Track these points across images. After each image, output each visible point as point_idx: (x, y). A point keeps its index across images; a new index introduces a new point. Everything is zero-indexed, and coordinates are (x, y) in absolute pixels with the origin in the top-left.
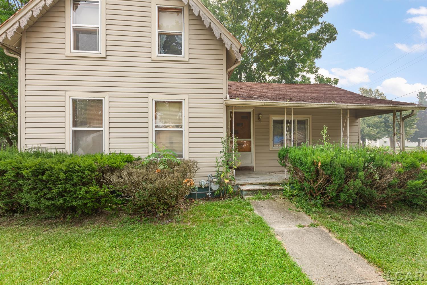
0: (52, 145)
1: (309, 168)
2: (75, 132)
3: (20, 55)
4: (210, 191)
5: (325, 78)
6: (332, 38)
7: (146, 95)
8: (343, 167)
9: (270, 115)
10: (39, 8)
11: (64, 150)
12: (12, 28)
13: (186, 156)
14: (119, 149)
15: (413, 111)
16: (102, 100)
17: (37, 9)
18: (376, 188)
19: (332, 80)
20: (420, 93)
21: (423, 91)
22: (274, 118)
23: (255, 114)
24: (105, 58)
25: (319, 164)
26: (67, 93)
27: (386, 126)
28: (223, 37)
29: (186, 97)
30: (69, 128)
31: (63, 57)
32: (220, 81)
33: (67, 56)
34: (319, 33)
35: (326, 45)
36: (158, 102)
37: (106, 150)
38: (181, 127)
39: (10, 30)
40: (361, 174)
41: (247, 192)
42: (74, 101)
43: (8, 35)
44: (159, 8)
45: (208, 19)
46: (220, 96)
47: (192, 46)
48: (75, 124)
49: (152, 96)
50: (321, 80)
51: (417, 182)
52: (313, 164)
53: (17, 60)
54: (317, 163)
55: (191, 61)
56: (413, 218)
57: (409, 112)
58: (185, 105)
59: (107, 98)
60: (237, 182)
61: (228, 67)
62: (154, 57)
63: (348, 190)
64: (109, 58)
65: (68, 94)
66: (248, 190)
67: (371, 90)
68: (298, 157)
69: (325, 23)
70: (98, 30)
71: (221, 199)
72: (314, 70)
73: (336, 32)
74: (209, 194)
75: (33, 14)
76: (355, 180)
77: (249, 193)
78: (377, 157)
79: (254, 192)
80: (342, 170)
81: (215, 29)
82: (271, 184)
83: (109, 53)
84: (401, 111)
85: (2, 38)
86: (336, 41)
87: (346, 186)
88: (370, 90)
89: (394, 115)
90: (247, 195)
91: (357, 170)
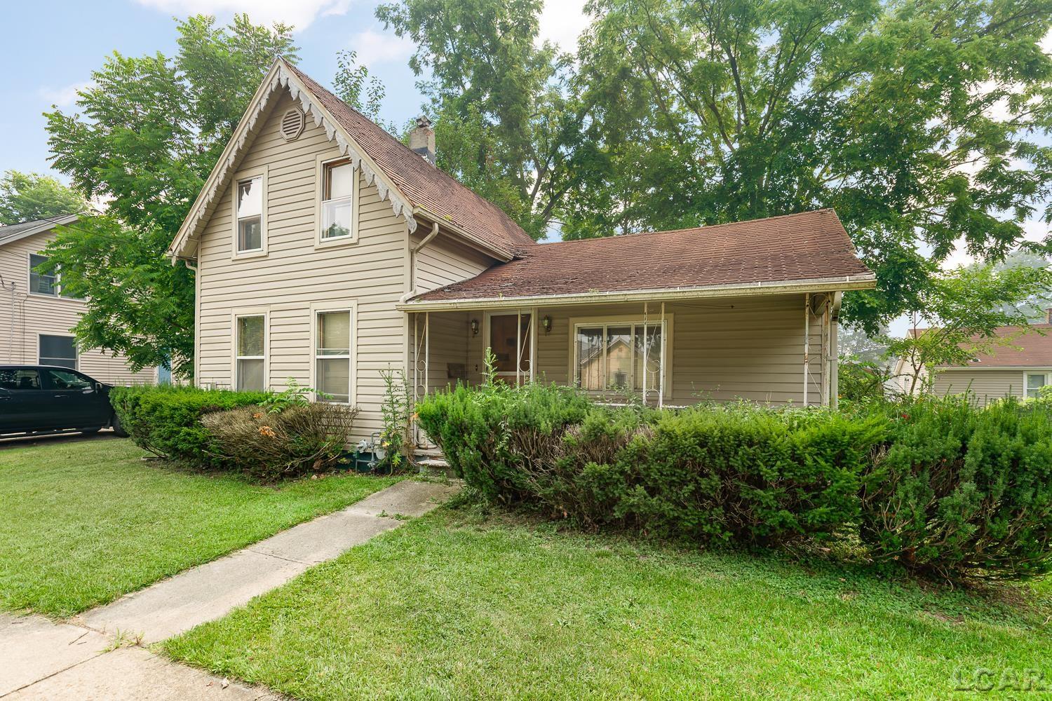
0: (221, 379)
2: (241, 362)
3: (196, 266)
4: (373, 459)
7: (306, 305)
9: (571, 320)
10: (204, 205)
11: (228, 387)
13: (352, 402)
16: (263, 317)
17: (203, 208)
23: (539, 319)
24: (266, 256)
26: (233, 309)
29: (353, 303)
30: (234, 357)
31: (229, 262)
33: (233, 261)
36: (322, 313)
37: (267, 387)
38: (348, 353)
42: (241, 320)
44: (324, 165)
46: (400, 296)
47: (363, 217)
49: (314, 306)
53: (194, 273)
58: (353, 317)
59: (269, 312)
62: (317, 245)
64: (270, 256)
65: (231, 312)
70: (261, 217)
74: (371, 464)
83: (271, 248)
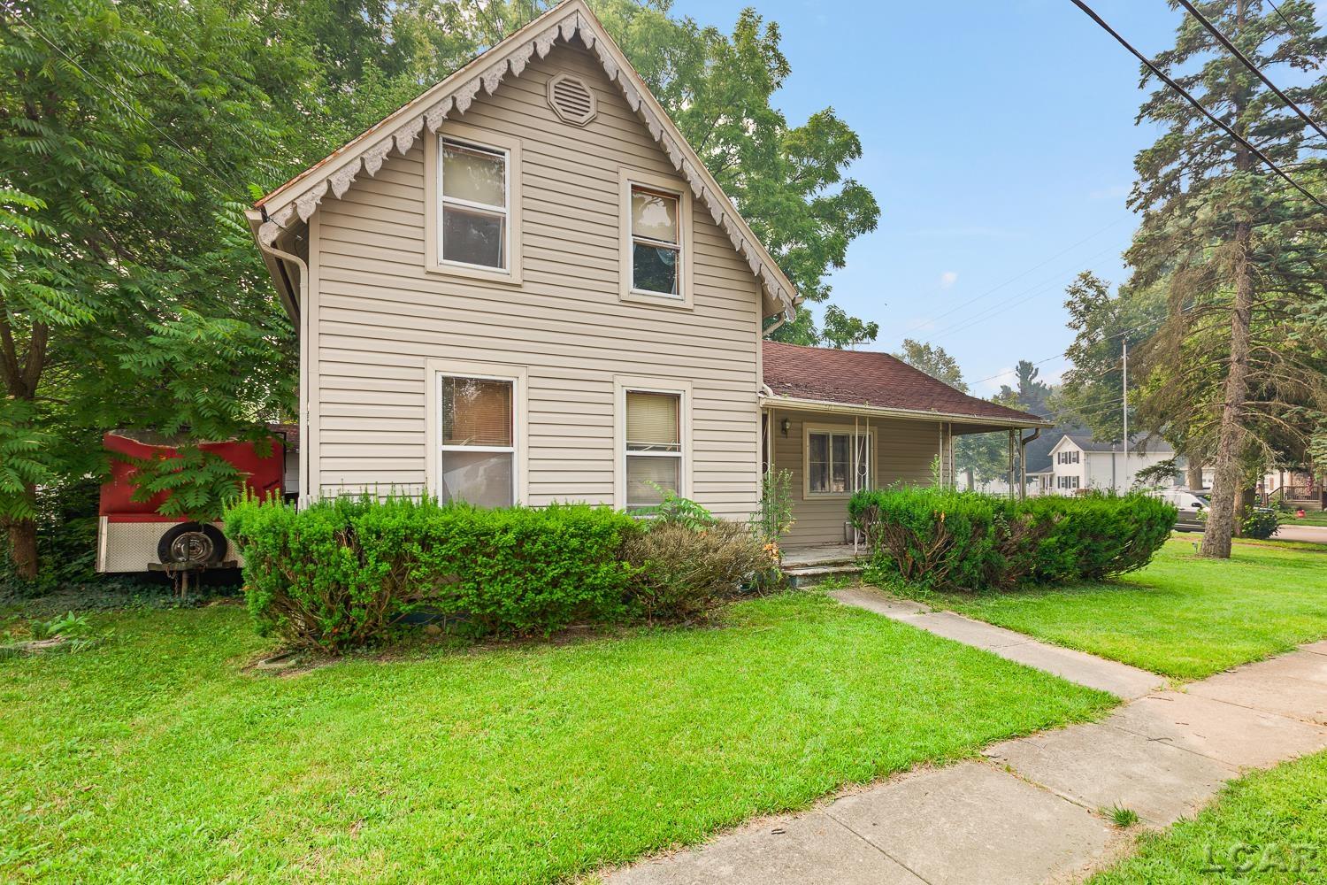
0: (379, 487)
1: (926, 524)
2: (447, 456)
3: (307, 257)
5: (848, 317)
6: (868, 222)
7: (605, 377)
8: (970, 520)
9: (805, 424)
10: (381, 153)
12: (309, 195)
14: (552, 497)
15: (1037, 429)
16: (511, 383)
17: (375, 156)
18: (1005, 552)
19: (865, 325)
20: (1022, 363)
21: (1027, 361)
22: (811, 429)
23: (777, 421)
24: (519, 286)
25: (943, 516)
26: (430, 360)
27: (964, 444)
28: (765, 273)
29: (686, 386)
30: (436, 446)
31: (420, 273)
32: (751, 357)
33: (429, 273)
34: (838, 202)
35: (854, 236)
36: (633, 392)
37: (522, 498)
38: (679, 450)
39: (305, 198)
40: (992, 529)
41: (803, 580)
42: (447, 381)
43: (299, 211)
44: (633, 186)
45: (738, 233)
46: (751, 387)
47: (700, 279)
48: (448, 436)
49: (620, 380)
50: (839, 323)
51: (1051, 540)
52: (932, 516)
53: (296, 268)
54: (939, 514)
55: (698, 310)
56: (1044, 595)
57: (1031, 432)
58: (686, 404)
59: (523, 378)
60: (785, 563)
61: (764, 329)
62: (624, 295)
63: (975, 555)
64: (528, 287)
65: (432, 364)
66: (805, 576)
67: (929, 349)
68: (903, 507)
69: (853, 182)
70: (504, 219)
71: (759, 596)
72: (820, 290)
73: (877, 211)
75: (367, 166)
76: (984, 539)
77: (807, 580)
78: (1007, 506)
79: (815, 578)
80: (969, 525)
81: (750, 256)
82: (835, 564)
83: (530, 275)
84: (1020, 428)
85: (284, 215)
86: (875, 231)
87: (972, 549)
88: (927, 347)
89: (1012, 435)
90: (804, 584)
91: (986, 524)
